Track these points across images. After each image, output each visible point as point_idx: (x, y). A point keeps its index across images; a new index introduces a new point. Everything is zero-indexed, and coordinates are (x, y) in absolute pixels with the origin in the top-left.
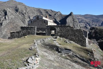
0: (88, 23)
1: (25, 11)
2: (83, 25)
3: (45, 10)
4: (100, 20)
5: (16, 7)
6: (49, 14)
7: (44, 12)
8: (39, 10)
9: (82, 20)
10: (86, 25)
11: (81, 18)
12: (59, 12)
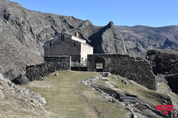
0: (140, 42)
1: (22, 19)
2: (131, 45)
3: (61, 18)
4: (162, 36)
5: (5, 11)
6: (69, 25)
7: (60, 20)
8: (50, 17)
9: (130, 37)
10: (137, 45)
11: (128, 31)
12: (87, 21)
